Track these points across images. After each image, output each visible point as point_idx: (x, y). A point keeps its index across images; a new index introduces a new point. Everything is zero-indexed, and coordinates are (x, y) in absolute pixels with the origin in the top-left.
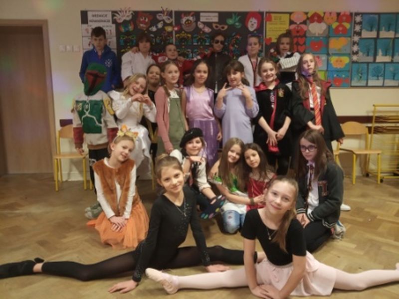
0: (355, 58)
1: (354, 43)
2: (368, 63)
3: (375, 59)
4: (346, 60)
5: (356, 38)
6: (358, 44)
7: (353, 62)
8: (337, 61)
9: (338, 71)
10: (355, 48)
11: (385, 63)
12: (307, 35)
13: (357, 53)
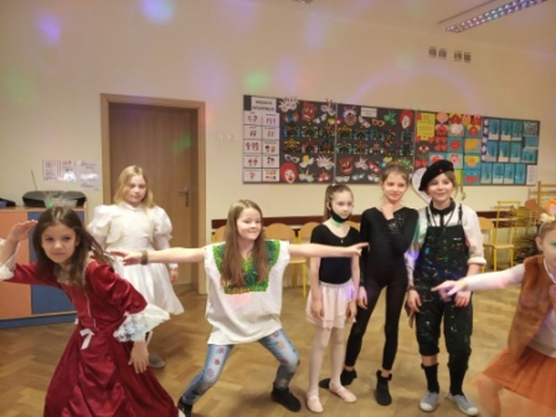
0: (484, 158)
1: (483, 144)
2: (492, 163)
3: (497, 159)
4: (477, 159)
5: (485, 140)
6: (486, 145)
7: (482, 162)
8: (470, 160)
9: (472, 169)
10: (484, 149)
11: (504, 163)
12: (449, 135)
13: (485, 153)
